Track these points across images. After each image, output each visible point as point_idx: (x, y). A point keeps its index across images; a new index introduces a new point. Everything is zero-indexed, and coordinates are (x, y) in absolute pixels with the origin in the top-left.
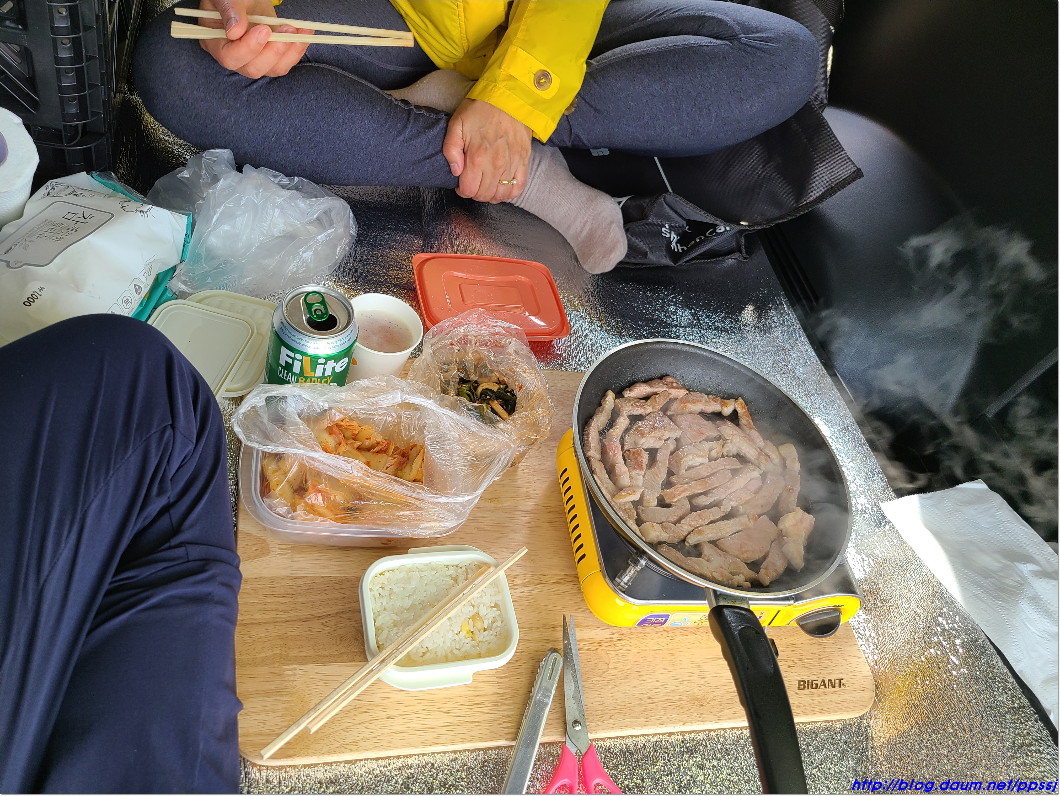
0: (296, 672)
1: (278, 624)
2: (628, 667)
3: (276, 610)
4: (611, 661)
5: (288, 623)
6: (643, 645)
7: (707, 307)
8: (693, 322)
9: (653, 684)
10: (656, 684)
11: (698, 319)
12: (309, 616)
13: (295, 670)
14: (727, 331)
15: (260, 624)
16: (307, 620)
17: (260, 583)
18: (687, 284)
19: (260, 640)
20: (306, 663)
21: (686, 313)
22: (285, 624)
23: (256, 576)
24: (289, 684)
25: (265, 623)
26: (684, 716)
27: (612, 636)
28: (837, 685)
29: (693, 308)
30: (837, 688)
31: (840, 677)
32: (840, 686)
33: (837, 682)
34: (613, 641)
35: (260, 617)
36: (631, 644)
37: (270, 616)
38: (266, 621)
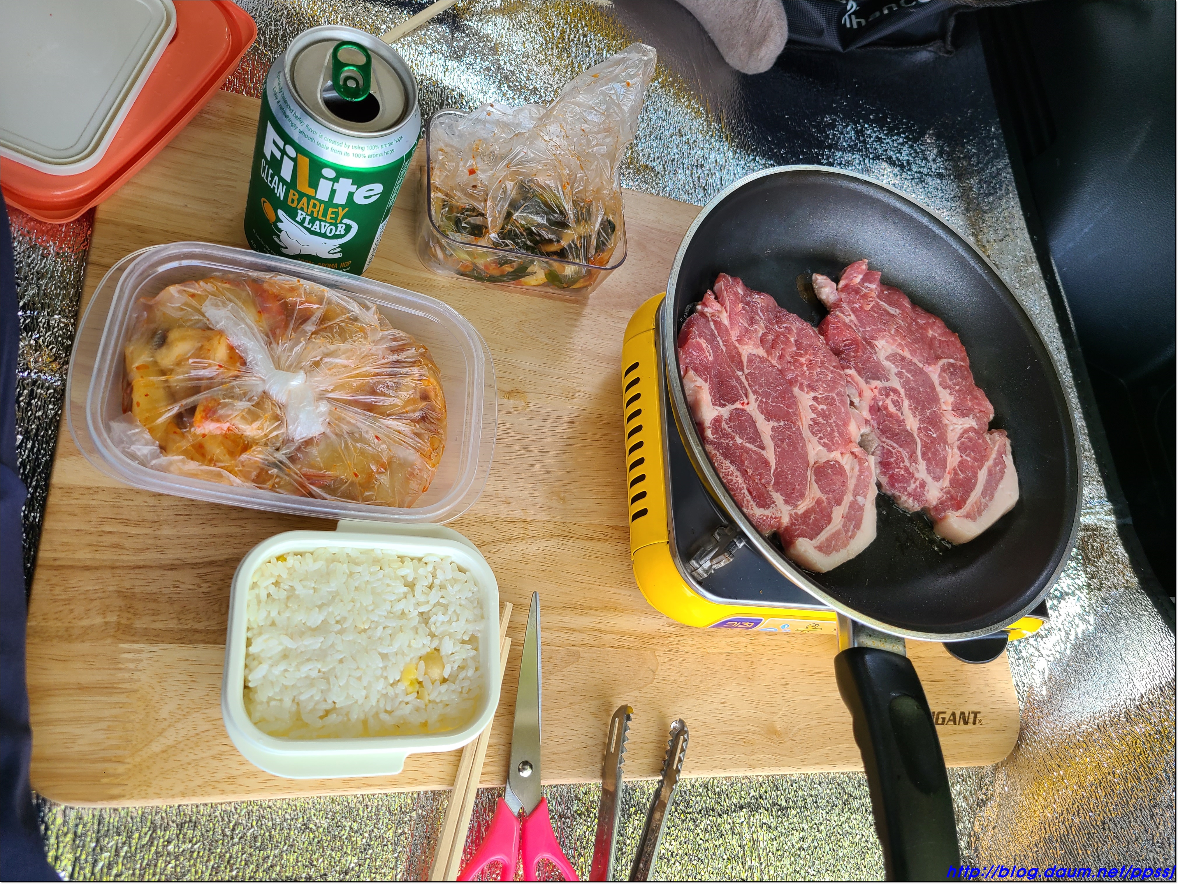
0: (143, 656)
1: (118, 571)
2: (683, 678)
3: (119, 546)
4: (660, 668)
5: (137, 571)
6: (710, 645)
7: (881, 123)
8: (856, 145)
9: (715, 706)
10: (720, 706)
11: (864, 142)
12: (176, 562)
13: (140, 651)
14: (902, 166)
15: (86, 568)
16: (172, 568)
17: (95, 497)
18: (856, 83)
19: (83, 597)
20: (162, 642)
21: (849, 128)
22: (132, 571)
23: (88, 484)
24: (127, 675)
25: (96, 568)
26: (754, 757)
27: (667, 629)
28: (971, 720)
29: (860, 123)
30: (970, 726)
31: (976, 710)
32: (974, 723)
33: (972, 716)
34: (667, 637)
35: (89, 556)
36: (693, 642)
37: (107, 556)
38: (98, 564)
